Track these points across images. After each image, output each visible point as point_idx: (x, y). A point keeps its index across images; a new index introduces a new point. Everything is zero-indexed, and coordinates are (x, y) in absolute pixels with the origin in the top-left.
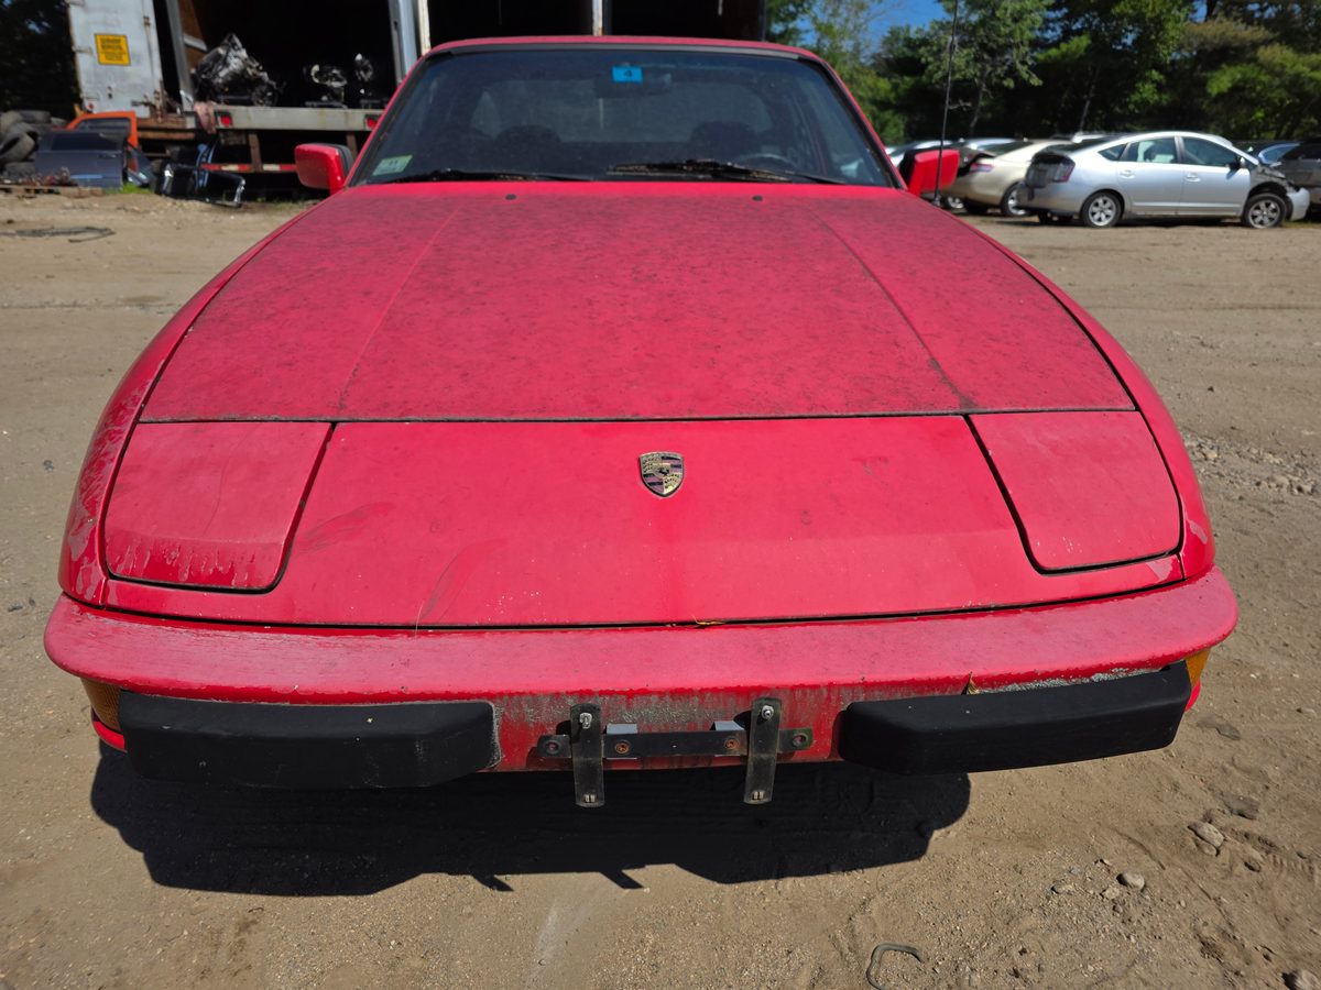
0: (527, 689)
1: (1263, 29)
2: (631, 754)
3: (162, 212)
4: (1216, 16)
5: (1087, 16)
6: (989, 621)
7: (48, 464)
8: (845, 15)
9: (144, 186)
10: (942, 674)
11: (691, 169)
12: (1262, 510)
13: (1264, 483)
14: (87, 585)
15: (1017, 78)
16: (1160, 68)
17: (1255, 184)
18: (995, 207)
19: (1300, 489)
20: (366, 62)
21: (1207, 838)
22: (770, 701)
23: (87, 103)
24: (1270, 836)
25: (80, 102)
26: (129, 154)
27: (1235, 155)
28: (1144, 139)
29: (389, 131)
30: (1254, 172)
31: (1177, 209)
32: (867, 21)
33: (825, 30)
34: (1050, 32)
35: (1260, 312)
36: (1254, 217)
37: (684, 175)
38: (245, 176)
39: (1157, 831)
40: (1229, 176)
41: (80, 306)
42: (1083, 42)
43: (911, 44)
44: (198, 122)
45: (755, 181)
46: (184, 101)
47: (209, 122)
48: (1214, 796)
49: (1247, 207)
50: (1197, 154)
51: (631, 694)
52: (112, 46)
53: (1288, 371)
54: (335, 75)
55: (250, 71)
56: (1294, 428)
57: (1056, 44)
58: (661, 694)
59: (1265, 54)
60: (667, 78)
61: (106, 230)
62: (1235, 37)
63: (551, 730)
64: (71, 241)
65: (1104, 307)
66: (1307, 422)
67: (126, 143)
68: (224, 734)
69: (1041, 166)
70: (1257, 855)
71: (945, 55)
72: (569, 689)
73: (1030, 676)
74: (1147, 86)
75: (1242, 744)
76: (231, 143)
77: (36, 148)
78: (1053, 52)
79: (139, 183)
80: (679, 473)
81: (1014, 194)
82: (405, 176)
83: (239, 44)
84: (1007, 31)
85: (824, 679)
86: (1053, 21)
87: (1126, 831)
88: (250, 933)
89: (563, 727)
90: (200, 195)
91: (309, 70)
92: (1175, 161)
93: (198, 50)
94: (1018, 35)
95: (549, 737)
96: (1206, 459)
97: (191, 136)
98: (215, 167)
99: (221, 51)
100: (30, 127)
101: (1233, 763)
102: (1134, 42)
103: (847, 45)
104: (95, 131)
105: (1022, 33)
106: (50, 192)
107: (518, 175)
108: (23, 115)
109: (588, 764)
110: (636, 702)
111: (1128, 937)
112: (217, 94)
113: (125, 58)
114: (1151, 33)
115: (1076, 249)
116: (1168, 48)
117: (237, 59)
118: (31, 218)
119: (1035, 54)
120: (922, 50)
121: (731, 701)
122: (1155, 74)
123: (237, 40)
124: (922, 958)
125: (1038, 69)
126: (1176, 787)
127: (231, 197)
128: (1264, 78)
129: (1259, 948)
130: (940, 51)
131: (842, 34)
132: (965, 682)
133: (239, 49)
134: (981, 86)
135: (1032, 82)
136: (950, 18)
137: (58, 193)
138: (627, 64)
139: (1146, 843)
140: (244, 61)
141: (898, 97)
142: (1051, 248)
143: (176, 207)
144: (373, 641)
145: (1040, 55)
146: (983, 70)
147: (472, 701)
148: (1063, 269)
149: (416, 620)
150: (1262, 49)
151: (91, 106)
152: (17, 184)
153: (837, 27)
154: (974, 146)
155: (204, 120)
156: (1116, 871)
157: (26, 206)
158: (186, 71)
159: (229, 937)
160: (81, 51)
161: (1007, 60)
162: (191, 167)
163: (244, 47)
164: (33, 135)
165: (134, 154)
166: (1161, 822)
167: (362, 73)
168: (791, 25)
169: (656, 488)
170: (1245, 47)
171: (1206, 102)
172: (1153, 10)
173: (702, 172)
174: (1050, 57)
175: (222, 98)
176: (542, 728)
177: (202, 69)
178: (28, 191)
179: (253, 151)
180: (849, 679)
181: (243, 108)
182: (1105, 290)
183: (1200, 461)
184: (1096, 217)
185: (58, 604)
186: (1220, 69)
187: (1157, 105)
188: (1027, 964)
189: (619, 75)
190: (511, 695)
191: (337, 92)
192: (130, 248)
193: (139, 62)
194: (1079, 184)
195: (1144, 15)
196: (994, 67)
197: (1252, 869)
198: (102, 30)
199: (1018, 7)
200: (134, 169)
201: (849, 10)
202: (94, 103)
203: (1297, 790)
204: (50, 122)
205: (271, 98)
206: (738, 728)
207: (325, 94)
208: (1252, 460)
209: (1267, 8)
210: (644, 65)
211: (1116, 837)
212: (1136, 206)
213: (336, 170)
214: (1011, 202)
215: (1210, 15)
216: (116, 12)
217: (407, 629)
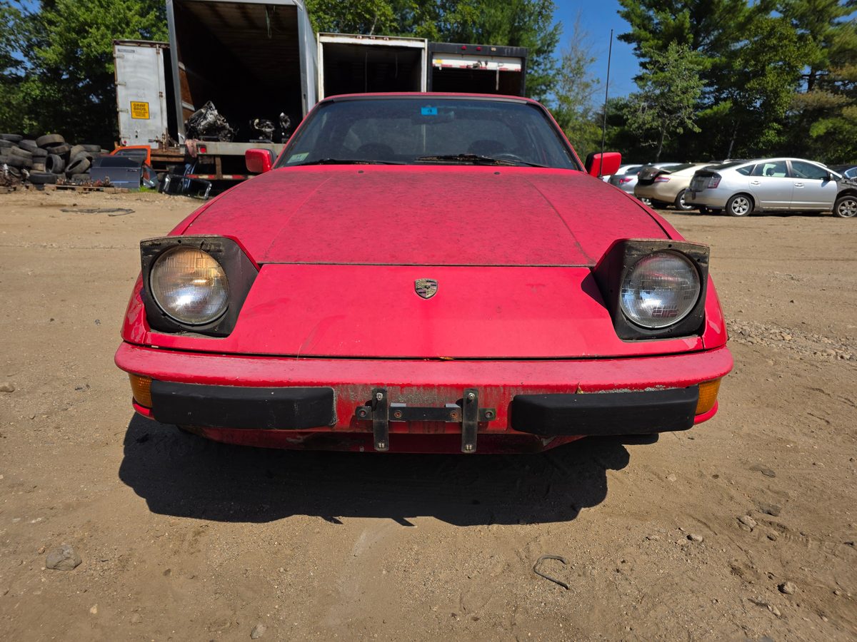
0: (351, 382)
1: (845, 96)
2: (402, 419)
3: (162, 201)
4: (813, 90)
5: (730, 90)
6: (594, 363)
7: (97, 322)
8: (576, 91)
9: (152, 188)
10: (564, 383)
11: (461, 159)
12: (812, 365)
13: (819, 353)
14: (136, 334)
15: (685, 128)
16: (778, 120)
17: (841, 190)
18: (672, 204)
19: (842, 357)
20: (287, 117)
21: (745, 522)
22: (473, 391)
23: (123, 140)
24: (785, 524)
25: (118, 140)
26: (145, 170)
27: (827, 172)
28: (767, 162)
29: (297, 141)
30: (839, 182)
31: (790, 205)
32: (590, 94)
33: (564, 99)
34: (706, 99)
35: (834, 262)
36: (842, 211)
37: (457, 162)
38: (212, 182)
39: (717, 518)
40: (823, 185)
41: (115, 248)
42: (728, 104)
43: (620, 107)
44: (187, 151)
45: (497, 165)
46: (180, 139)
47: (193, 151)
48: (754, 504)
49: (836, 204)
50: (801, 172)
51: (403, 386)
52: (140, 109)
53: (845, 294)
54: (268, 124)
55: (219, 122)
56: (843, 324)
57: (710, 107)
58: (418, 386)
59: (846, 112)
60: (452, 113)
61: (130, 210)
62: (827, 102)
63: (363, 405)
64: (110, 215)
65: (732, 258)
66: (851, 320)
67: (143, 163)
68: (202, 396)
69: (699, 178)
70: (776, 533)
71: (639, 113)
72: (372, 382)
73: (611, 387)
74: (770, 132)
75: (776, 480)
76: (205, 163)
77: (91, 166)
78: (708, 111)
79: (149, 187)
80: (435, 288)
81: (683, 196)
82: (304, 163)
83: (214, 107)
84: (678, 99)
85: (502, 383)
86: (708, 93)
87: (697, 517)
88: (200, 536)
89: (368, 403)
90: (185, 193)
91: (253, 122)
92: (787, 176)
93: (190, 110)
94: (685, 101)
95: (361, 408)
96: (784, 340)
97: (182, 159)
98: (195, 176)
99: (203, 111)
100: (88, 154)
101: (768, 488)
102: (761, 106)
103: (579, 109)
104: (126, 156)
105: (688, 101)
106: (98, 190)
107: (366, 162)
108: (85, 148)
109: (381, 423)
110: (406, 390)
111: (687, 561)
112: (198, 135)
113: (147, 115)
114: (772, 99)
115: (719, 227)
116: (783, 108)
117: (212, 115)
118: (86, 204)
119: (697, 113)
120: (625, 111)
121: (454, 392)
122: (776, 125)
123: (212, 105)
124: (565, 562)
125: (699, 122)
126: (731, 498)
127: (203, 194)
128: (847, 127)
129: (766, 573)
130: (635, 111)
131: (576, 101)
132: (575, 388)
133: (213, 110)
134: (662, 132)
135: (694, 130)
136: (641, 92)
137: (103, 191)
138: (430, 106)
139: (708, 523)
140: (216, 117)
141: (610, 139)
142: (703, 226)
143: (170, 199)
144: (276, 361)
145: (700, 114)
146: (663, 123)
147: (324, 387)
148: (709, 237)
149: (298, 353)
150: (845, 109)
151: (125, 142)
152: (79, 185)
153: (571, 98)
154: (658, 167)
155: (190, 150)
156: (687, 533)
157: (83, 197)
158: (182, 122)
159: (189, 537)
160: (121, 111)
161: (679, 116)
162: (181, 176)
163: (216, 109)
164: (90, 159)
165: (148, 170)
166: (720, 514)
167: (283, 123)
168: (543, 97)
169: (423, 295)
170: (834, 108)
171: (811, 141)
172: (772, 85)
173: (468, 161)
174: (707, 114)
175: (202, 137)
176: (358, 403)
177: (191, 121)
178: (85, 189)
179: (217, 168)
180: (515, 383)
181: (214, 143)
182: (735, 249)
183: (780, 340)
184: (737, 210)
185: (122, 344)
186: (818, 121)
187: (779, 143)
188: (625, 567)
189: (425, 111)
190: (343, 384)
191: (268, 134)
192: (144, 219)
193: (154, 117)
194: (724, 189)
195: (766, 88)
196: (671, 120)
197: (771, 539)
198: (134, 99)
199: (685, 85)
200: (147, 178)
201: (579, 88)
202: (127, 140)
203: (805, 502)
204: (100, 151)
205: (230, 138)
206: (456, 406)
207: (261, 135)
208: (814, 341)
209: (848, 84)
210: (439, 107)
211: (691, 519)
212: (762, 203)
213: (268, 162)
214: (682, 201)
215: (810, 88)
216: (144, 89)
217: (293, 357)
